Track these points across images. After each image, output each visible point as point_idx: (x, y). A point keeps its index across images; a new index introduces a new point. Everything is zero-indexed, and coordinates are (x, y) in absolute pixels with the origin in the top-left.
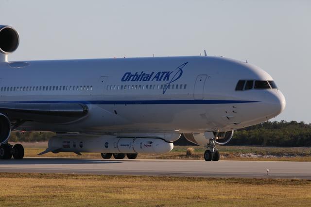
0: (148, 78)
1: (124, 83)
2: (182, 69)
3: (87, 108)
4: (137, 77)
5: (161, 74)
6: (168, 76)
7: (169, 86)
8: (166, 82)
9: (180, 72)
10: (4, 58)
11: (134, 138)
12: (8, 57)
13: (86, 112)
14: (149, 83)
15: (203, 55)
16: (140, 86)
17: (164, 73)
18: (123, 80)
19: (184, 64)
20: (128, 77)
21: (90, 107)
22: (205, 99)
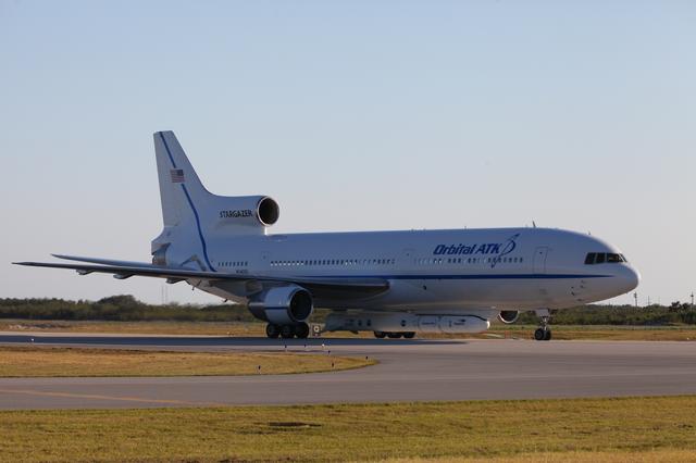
0: (470, 250)
1: (437, 257)
2: (516, 241)
3: (388, 283)
4: (454, 250)
5: (487, 247)
6: (496, 248)
7: (500, 259)
8: (494, 255)
9: (512, 244)
10: (263, 232)
11: (440, 316)
12: (269, 230)
13: (387, 287)
14: (472, 256)
15: (531, 226)
16: (460, 260)
17: (490, 246)
18: (435, 253)
19: (515, 236)
20: (441, 250)
21: (392, 282)
22: (547, 273)
